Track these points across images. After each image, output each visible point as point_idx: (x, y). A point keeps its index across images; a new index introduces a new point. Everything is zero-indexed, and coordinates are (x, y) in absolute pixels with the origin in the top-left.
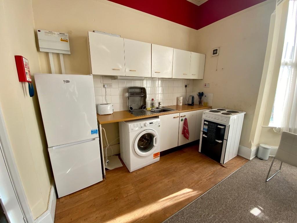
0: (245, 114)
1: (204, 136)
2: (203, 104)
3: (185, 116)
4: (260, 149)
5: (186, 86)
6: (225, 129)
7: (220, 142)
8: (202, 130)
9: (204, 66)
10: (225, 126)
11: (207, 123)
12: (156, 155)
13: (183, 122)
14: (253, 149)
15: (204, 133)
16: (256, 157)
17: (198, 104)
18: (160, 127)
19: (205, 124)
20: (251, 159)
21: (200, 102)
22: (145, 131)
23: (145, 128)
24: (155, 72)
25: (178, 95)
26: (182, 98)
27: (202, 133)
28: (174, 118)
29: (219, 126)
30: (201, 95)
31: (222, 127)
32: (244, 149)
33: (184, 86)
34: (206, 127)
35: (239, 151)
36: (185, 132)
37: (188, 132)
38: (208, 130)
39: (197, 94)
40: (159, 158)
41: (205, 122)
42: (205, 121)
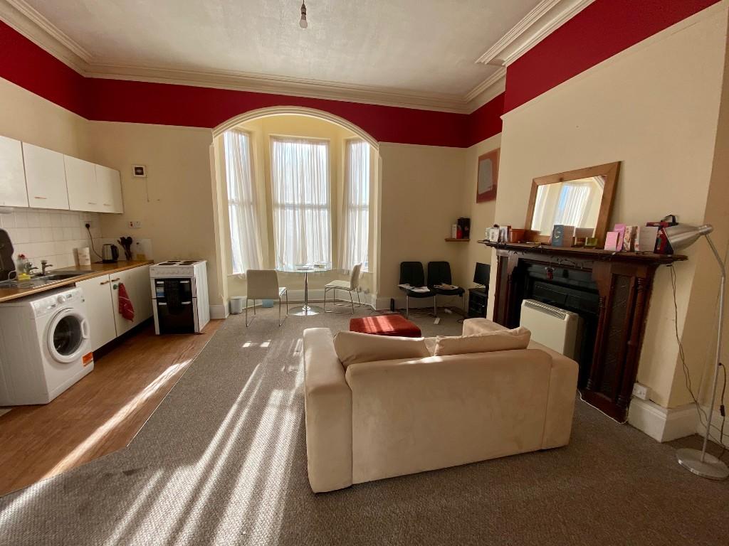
0: (207, 264)
1: (160, 304)
2: (135, 258)
3: (118, 279)
4: (232, 301)
5: (88, 226)
6: (190, 284)
7: (188, 303)
8: (154, 296)
9: (121, 191)
10: (189, 279)
11: (162, 282)
12: (86, 358)
13: (117, 290)
14: (226, 304)
15: (159, 300)
16: (231, 314)
17: (125, 259)
18: (85, 302)
19: (157, 286)
20: (226, 317)
21: (129, 256)
22: (62, 312)
23: (60, 308)
24: (36, 198)
25: (77, 245)
26: (87, 250)
27: (155, 302)
28: (102, 284)
29: (182, 282)
30: (127, 242)
31: (187, 282)
32: (216, 308)
33: (84, 227)
34: (161, 290)
35: (211, 313)
36: (125, 309)
37: (130, 306)
38: (165, 293)
39: (118, 241)
40: (93, 363)
41: (158, 283)
42: (157, 280)
